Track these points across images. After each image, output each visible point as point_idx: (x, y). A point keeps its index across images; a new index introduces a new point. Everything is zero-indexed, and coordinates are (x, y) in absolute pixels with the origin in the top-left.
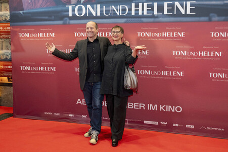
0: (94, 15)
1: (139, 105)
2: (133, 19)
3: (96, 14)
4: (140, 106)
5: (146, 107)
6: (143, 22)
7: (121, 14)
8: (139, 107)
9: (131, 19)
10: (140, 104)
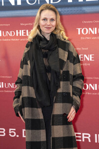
0: (13, 4)
1: (81, 135)
2: (70, 9)
3: (16, 2)
4: (84, 137)
5: (93, 138)
6: (85, 13)
7: (52, 2)
8: (81, 139)
9: (66, 9)
10: (83, 134)
